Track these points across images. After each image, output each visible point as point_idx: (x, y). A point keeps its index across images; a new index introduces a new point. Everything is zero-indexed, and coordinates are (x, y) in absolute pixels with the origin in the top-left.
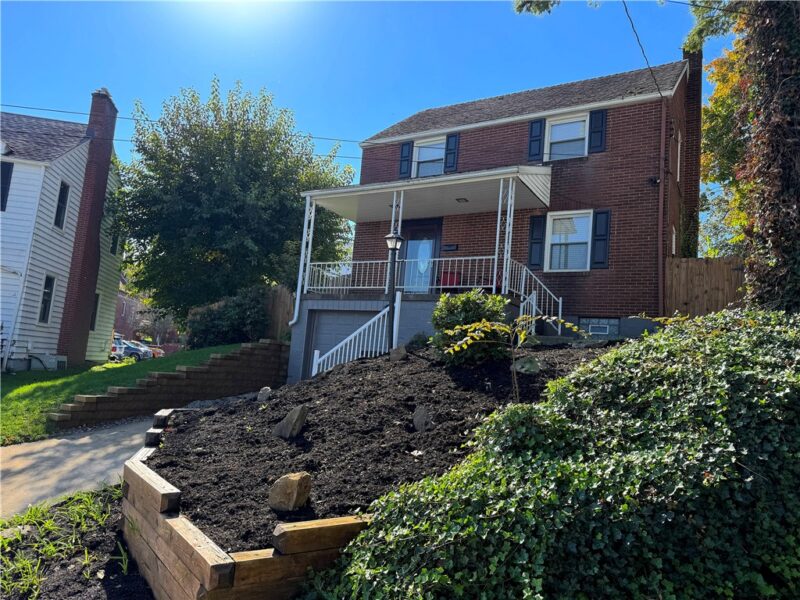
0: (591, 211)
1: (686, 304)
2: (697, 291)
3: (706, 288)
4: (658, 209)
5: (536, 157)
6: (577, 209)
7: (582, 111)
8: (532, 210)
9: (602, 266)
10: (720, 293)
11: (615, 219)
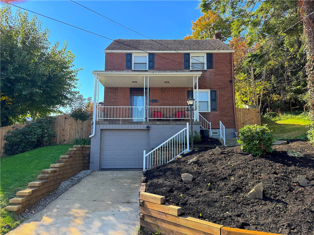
0: (209, 90)
1: (243, 124)
2: (246, 119)
3: (249, 118)
4: (232, 91)
5: (187, 68)
6: (204, 89)
7: (204, 53)
8: (188, 88)
9: (215, 110)
10: (253, 120)
11: (218, 93)
